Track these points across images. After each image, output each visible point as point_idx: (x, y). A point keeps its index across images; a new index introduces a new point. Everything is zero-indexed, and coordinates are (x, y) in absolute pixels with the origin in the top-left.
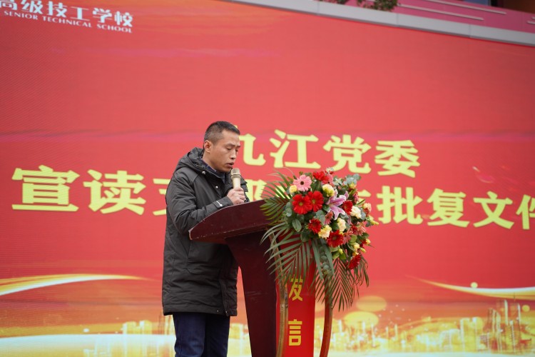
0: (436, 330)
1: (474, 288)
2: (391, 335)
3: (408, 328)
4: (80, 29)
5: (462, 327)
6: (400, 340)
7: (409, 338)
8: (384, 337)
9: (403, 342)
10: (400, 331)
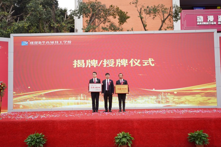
0: (143, 99)
1: (154, 90)
2: (130, 100)
3: (135, 99)
4: (61, 45)
5: (150, 98)
6: (133, 101)
7: (135, 101)
8: (129, 100)
9: (134, 101)
10: (133, 99)
